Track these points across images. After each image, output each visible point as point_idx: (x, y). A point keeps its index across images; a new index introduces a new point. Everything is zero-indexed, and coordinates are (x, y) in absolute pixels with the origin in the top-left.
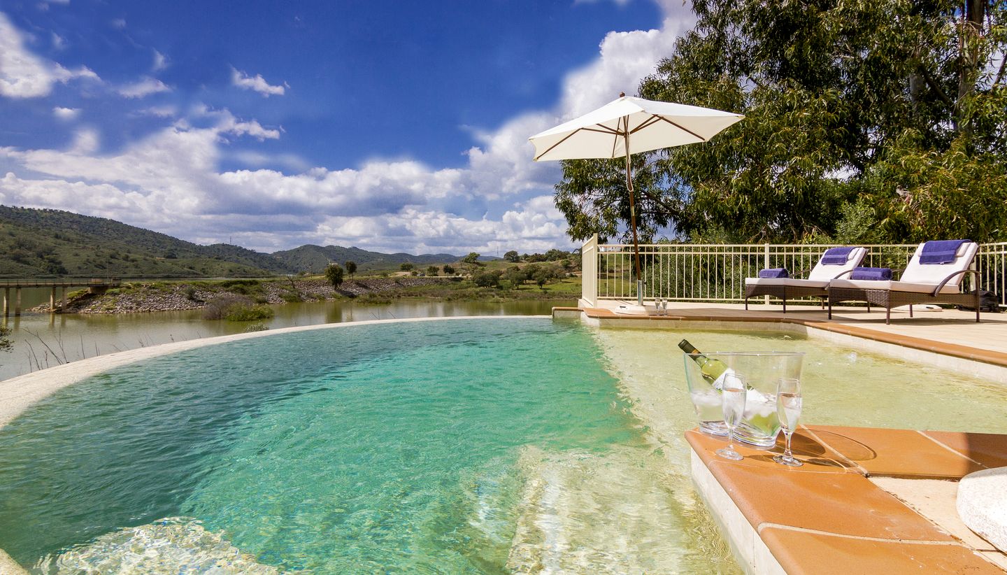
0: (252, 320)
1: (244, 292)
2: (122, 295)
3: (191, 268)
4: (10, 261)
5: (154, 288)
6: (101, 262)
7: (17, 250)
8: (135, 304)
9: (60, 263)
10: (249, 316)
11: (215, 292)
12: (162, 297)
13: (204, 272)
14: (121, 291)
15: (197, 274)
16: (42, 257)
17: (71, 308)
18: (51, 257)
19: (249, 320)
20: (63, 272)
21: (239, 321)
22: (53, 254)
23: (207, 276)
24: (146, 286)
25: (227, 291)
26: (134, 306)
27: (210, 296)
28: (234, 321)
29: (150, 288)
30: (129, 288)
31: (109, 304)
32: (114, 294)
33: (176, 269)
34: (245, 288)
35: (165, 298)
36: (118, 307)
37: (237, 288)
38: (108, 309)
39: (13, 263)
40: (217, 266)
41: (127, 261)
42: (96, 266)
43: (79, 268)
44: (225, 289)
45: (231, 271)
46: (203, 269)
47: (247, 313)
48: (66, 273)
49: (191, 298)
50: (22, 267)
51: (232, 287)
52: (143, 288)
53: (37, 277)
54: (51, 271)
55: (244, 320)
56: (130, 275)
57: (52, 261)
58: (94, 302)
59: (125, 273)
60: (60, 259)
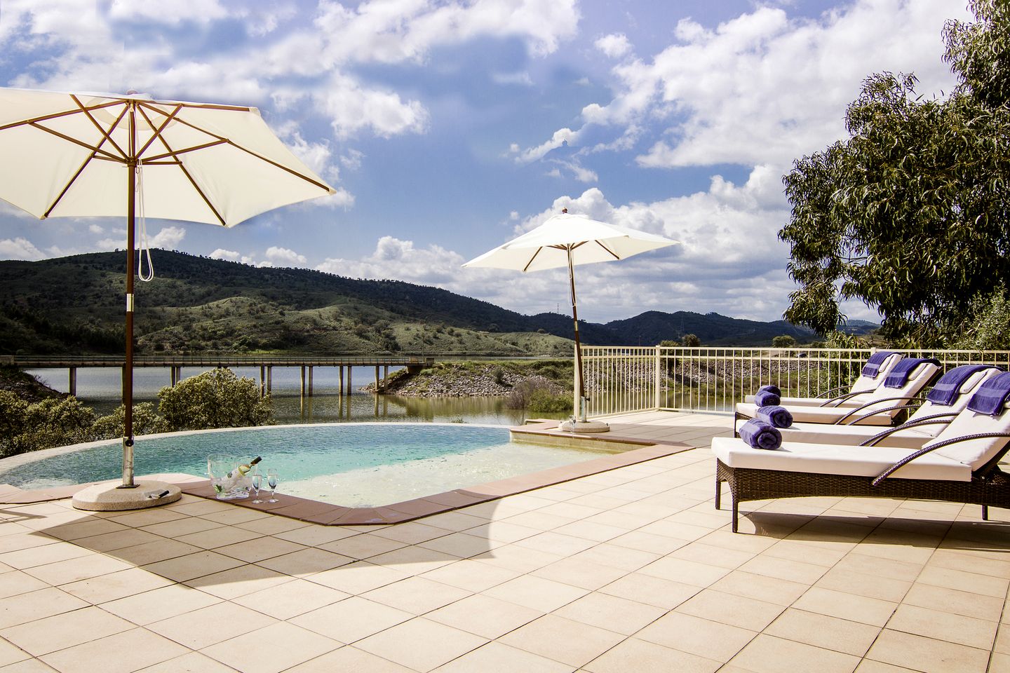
0: (556, 412)
1: (555, 375)
2: (434, 376)
3: (513, 344)
4: (355, 336)
5: (463, 369)
6: (429, 337)
7: (360, 325)
8: (445, 386)
9: (394, 338)
10: (553, 407)
11: (525, 375)
12: (471, 379)
13: (527, 349)
14: (433, 372)
15: (519, 351)
16: (379, 332)
17: (391, 389)
18: (387, 331)
19: (552, 412)
20: (396, 347)
21: (541, 412)
22: (388, 329)
23: (530, 353)
24: (457, 366)
25: (537, 374)
26: (445, 389)
27: (519, 380)
28: (536, 411)
29: (460, 369)
30: (440, 368)
31: (423, 385)
32: (427, 375)
33: (499, 344)
34: (558, 370)
35: (474, 381)
36: (431, 390)
37: (548, 371)
38: (421, 391)
39: (357, 339)
40: (541, 342)
41: (452, 335)
42: (425, 342)
43: (410, 344)
44: (535, 372)
45: (556, 347)
46: (526, 345)
47: (551, 402)
48: (399, 349)
49: (500, 382)
50: (364, 342)
51: (543, 370)
52: (453, 368)
53: (376, 354)
54: (387, 348)
55: (547, 412)
56: (455, 352)
57: (388, 336)
58: (410, 383)
59: (450, 350)
60: (394, 334)
